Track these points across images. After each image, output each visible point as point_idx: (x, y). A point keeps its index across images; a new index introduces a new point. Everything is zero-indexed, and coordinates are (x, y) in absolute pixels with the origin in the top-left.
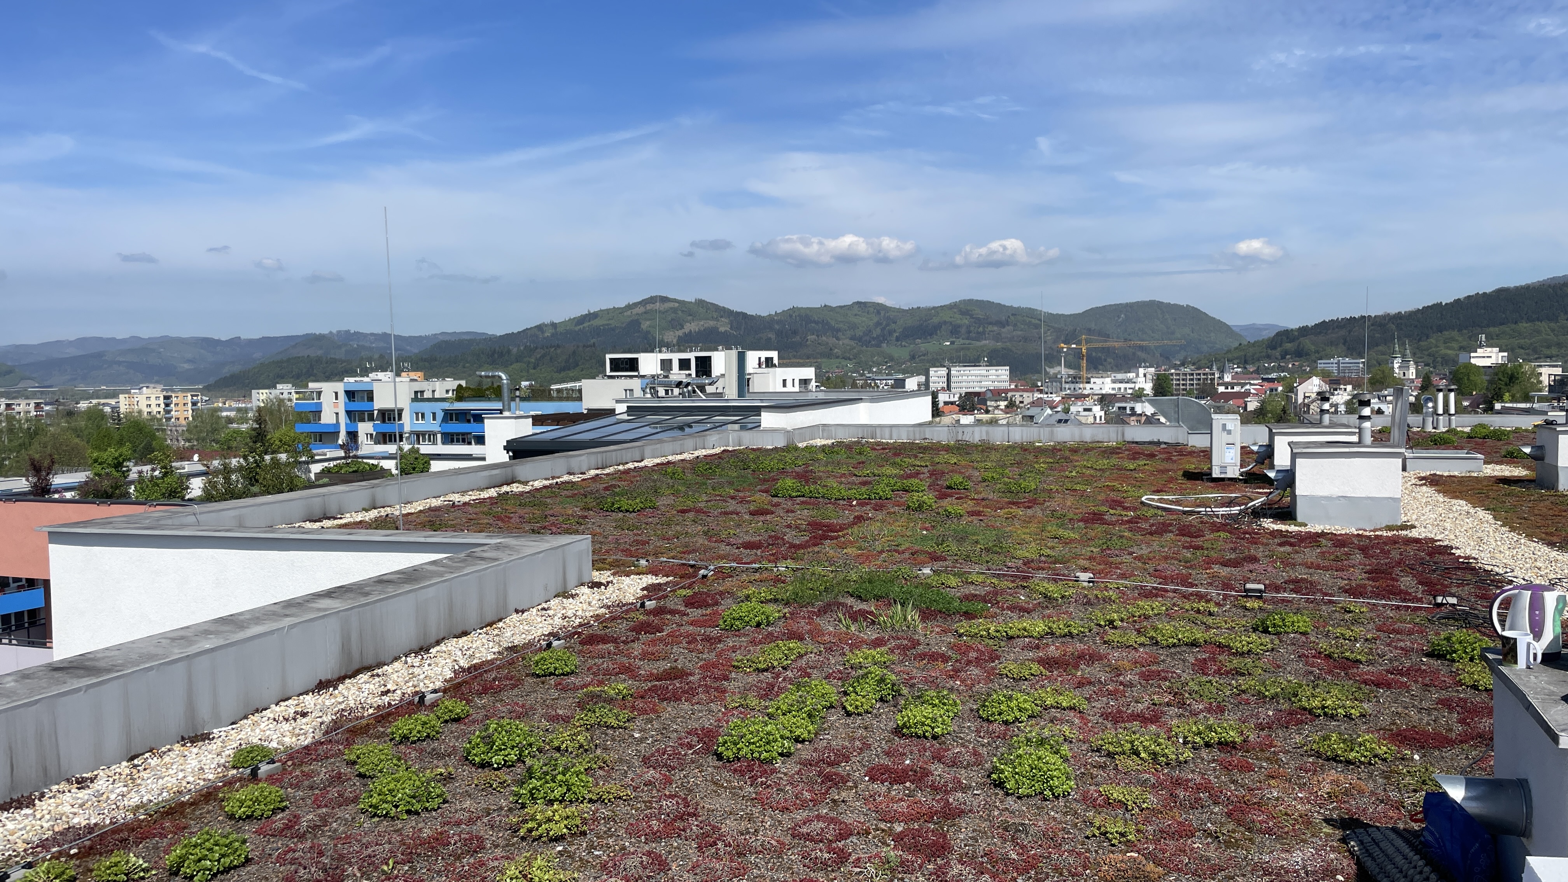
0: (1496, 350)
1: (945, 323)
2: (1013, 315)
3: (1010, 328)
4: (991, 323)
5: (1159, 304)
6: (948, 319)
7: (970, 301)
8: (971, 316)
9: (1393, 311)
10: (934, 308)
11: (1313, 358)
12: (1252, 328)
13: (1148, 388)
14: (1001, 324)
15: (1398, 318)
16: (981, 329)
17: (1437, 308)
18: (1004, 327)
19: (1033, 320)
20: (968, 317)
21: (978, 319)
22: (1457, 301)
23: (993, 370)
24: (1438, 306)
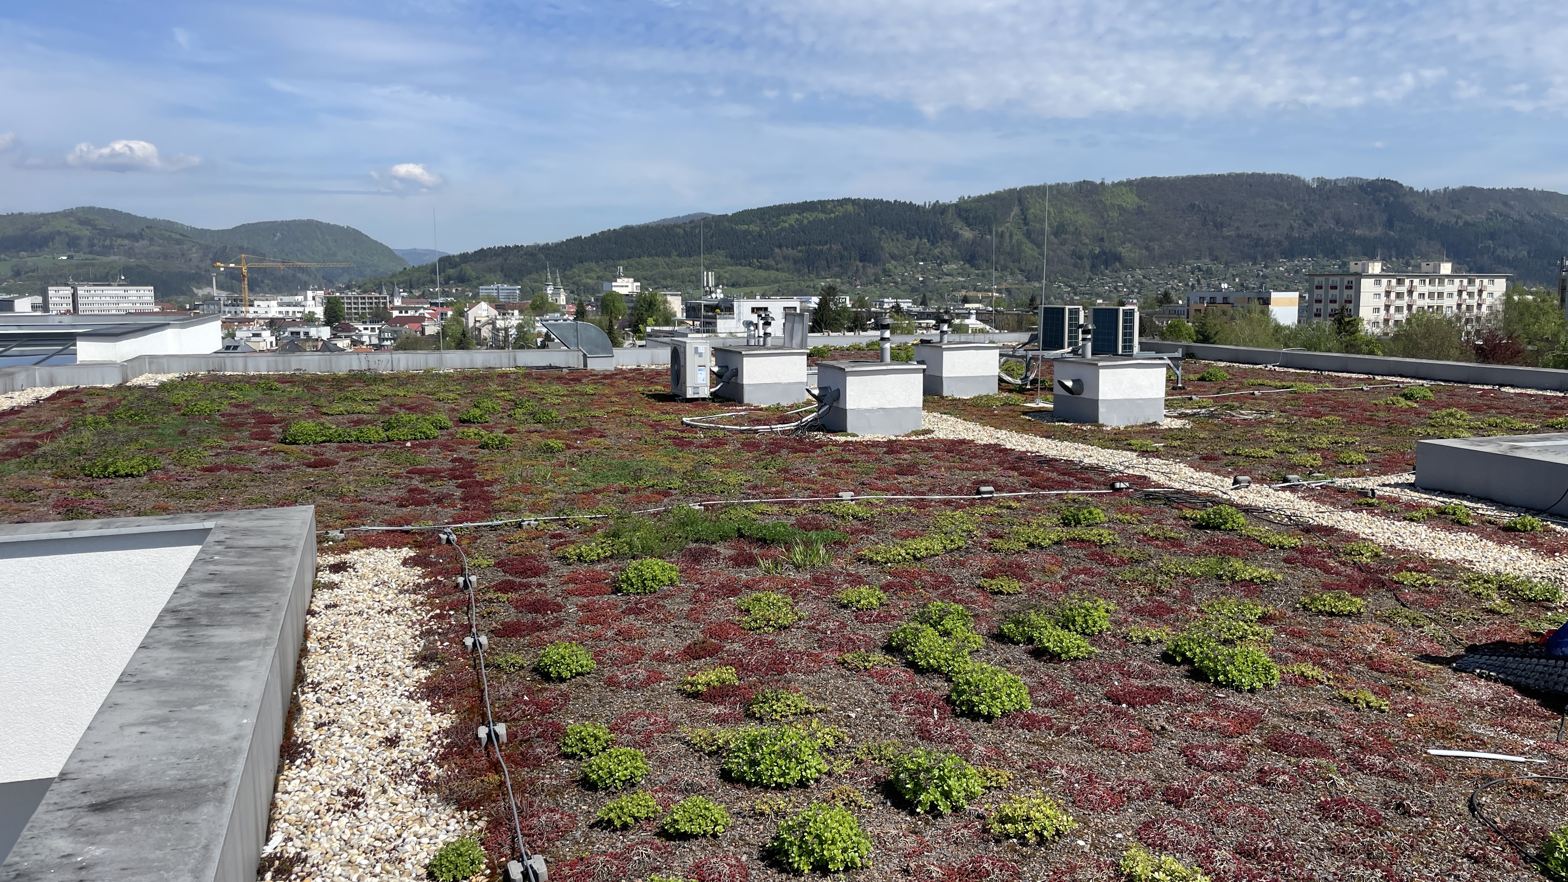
0: (631, 280)
1: (59, 233)
2: (147, 227)
3: (145, 242)
4: (119, 236)
5: (318, 225)
6: (62, 229)
7: (91, 209)
8: (94, 227)
9: (542, 242)
10: (42, 215)
11: (475, 283)
12: (414, 253)
13: (320, 312)
14: (135, 238)
15: (546, 249)
16: (108, 242)
17: (577, 241)
18: (137, 241)
19: (173, 235)
20: (89, 228)
21: (103, 230)
22: (594, 236)
23: (132, 291)
24: (578, 239)
